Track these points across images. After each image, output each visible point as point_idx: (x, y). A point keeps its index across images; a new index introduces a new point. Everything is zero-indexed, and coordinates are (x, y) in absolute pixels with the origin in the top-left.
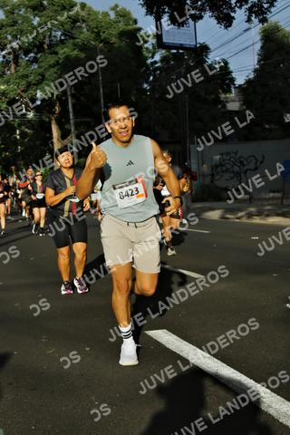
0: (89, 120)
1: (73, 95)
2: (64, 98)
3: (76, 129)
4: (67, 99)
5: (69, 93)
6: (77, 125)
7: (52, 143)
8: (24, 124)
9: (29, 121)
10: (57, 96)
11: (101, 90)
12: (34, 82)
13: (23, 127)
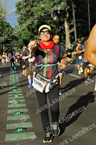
0: (82, 20)
1: (75, 9)
2: (71, 10)
3: (76, 25)
4: (72, 10)
5: (73, 7)
6: (77, 23)
7: (65, 31)
8: (52, 23)
9: (54, 21)
10: (68, 9)
11: (89, 6)
12: (57, 3)
13: (52, 24)
